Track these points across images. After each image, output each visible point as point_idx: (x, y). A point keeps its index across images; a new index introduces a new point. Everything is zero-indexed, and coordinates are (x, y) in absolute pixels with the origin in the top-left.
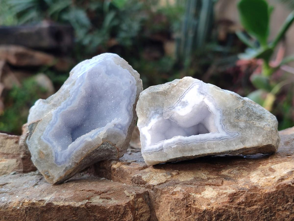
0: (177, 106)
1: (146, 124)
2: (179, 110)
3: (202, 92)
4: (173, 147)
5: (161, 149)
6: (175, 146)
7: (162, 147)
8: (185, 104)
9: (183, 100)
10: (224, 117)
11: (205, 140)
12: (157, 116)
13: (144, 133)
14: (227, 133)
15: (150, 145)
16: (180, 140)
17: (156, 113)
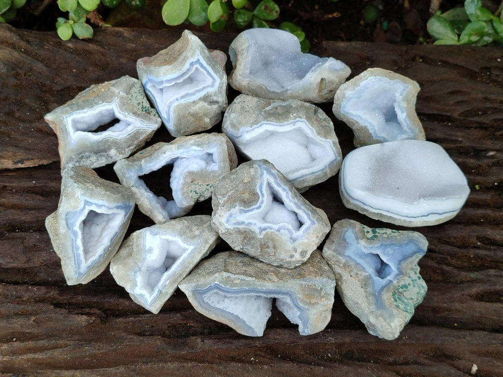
0: (146, 256)
1: (135, 285)
2: (150, 257)
3: (155, 234)
4: (167, 284)
5: (160, 292)
6: (168, 282)
7: (160, 290)
8: (150, 250)
9: (147, 249)
10: (183, 237)
11: (184, 261)
12: (138, 273)
13: (139, 293)
14: (193, 245)
15: (150, 297)
16: (168, 275)
17: (136, 272)
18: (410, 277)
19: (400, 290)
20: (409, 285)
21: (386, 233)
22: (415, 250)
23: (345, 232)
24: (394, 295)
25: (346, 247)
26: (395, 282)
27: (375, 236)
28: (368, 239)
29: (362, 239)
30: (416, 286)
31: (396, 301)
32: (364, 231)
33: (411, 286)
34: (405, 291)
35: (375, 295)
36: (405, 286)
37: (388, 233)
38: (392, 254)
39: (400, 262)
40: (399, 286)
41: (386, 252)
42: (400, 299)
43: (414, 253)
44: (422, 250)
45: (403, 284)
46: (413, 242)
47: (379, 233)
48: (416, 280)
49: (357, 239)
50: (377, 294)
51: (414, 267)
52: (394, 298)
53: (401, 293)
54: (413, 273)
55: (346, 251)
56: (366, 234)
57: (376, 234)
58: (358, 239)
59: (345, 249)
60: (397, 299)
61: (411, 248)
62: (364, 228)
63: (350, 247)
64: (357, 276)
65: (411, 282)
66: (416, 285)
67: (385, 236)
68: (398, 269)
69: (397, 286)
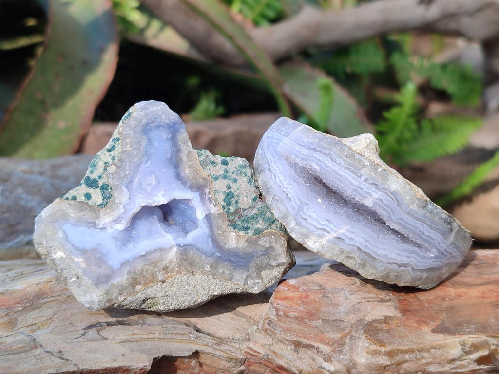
18: (216, 178)
19: (232, 209)
20: (229, 187)
21: (106, 164)
22: (169, 136)
23: (67, 239)
24: (234, 226)
25: (100, 258)
26: (214, 210)
27: (104, 188)
28: (103, 205)
29: (98, 217)
30: (238, 178)
31: (248, 228)
32: (81, 202)
33: (233, 185)
34: (237, 202)
35: (219, 258)
36: (229, 196)
37: (109, 159)
38: (158, 181)
39: (178, 177)
40: (223, 207)
41: (149, 189)
42: (247, 220)
43: (174, 140)
44: (175, 123)
45: (223, 197)
46: (150, 129)
47: (100, 177)
48: (226, 171)
49: (94, 225)
50: (219, 254)
51: (202, 158)
52: (239, 230)
53: (237, 211)
54: (211, 167)
55: (110, 263)
56: (90, 202)
57: (100, 184)
58: (95, 223)
59: (105, 262)
60: (246, 225)
61: (161, 139)
62: (74, 198)
63: (104, 251)
64: (169, 270)
65: (226, 182)
66: (234, 176)
67: (112, 169)
68: (191, 188)
69: (221, 211)
